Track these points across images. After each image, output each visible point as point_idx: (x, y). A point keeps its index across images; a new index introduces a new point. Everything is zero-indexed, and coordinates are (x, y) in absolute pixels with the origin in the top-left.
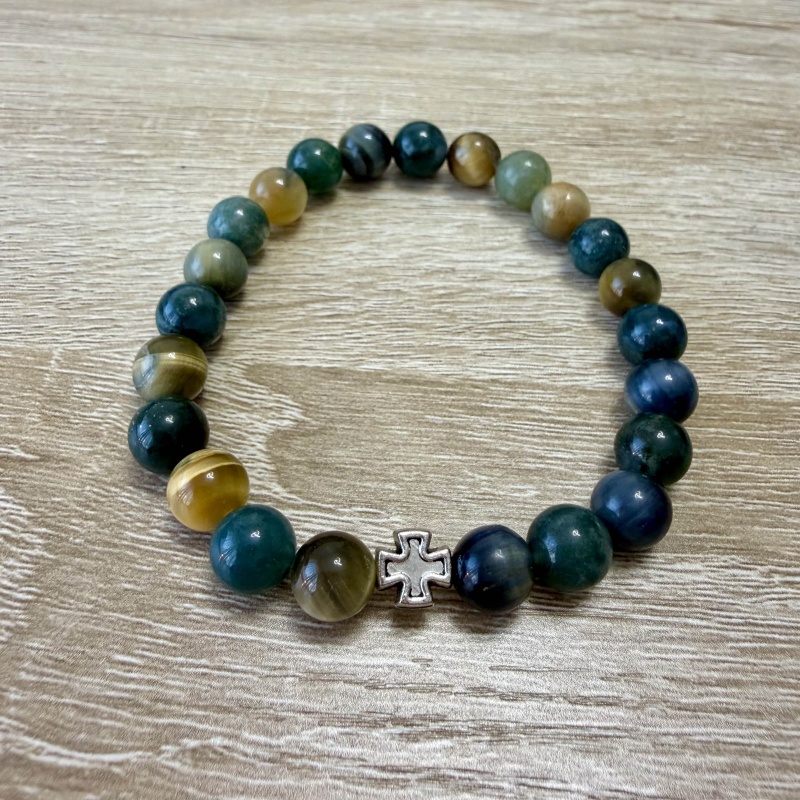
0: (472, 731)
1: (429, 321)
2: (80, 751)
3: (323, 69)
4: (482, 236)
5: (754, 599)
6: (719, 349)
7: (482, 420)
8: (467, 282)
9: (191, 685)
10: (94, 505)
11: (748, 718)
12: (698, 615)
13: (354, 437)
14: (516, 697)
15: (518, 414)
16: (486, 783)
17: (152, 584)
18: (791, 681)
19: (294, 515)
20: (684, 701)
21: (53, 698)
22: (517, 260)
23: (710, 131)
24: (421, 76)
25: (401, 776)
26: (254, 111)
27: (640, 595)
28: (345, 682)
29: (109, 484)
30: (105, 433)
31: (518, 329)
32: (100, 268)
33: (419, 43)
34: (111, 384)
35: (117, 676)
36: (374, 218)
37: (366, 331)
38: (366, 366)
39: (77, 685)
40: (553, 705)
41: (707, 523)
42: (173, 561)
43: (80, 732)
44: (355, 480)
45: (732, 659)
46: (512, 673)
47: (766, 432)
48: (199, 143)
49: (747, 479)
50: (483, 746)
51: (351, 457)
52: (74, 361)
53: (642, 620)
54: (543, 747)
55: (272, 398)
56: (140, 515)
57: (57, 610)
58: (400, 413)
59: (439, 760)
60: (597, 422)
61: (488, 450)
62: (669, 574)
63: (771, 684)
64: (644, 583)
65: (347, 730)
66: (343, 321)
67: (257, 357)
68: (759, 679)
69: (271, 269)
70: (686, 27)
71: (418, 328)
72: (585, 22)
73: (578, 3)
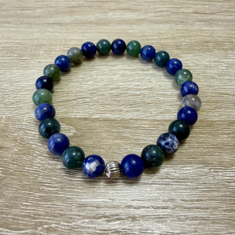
0: (126, 218)
2: (14, 230)
4: (127, 78)
5: (206, 177)
7: (128, 130)
9: (45, 210)
10: (16, 160)
11: (205, 210)
12: (190, 182)
13: (91, 137)
14: (139, 208)
15: (138, 128)
16: (131, 232)
17: (34, 182)
18: (216, 199)
20: (186, 206)
21: (5, 216)
22: (137, 84)
23: (192, 45)
24: (108, 33)
25: (106, 232)
26: (60, 45)
27: (174, 177)
28: (90, 207)
29: (20, 154)
30: (19, 140)
31: (138, 104)
32: (16, 92)
33: (107, 23)
34: (20, 125)
35: (24, 209)
36: (95, 74)
37: (94, 106)
38: (94, 117)
39: (12, 212)
40: (149, 209)
41: (192, 156)
42: (39, 175)
43: (14, 225)
44: (91, 149)
45: (200, 194)
46: (137, 201)
47: (209, 130)
48: (44, 55)
49: (204, 143)
50: (129, 222)
51: (90, 143)
52: (9, 119)
53: (174, 184)
54: (147, 221)
56: (29, 162)
57: (6, 191)
58: (104, 130)
59: (117, 227)
60: (161, 129)
61: (130, 139)
62: (182, 171)
63: (211, 200)
64: (175, 174)
65: (91, 220)
66: (87, 104)
67: (63, 116)
68: (207, 199)
69: (66, 90)
70: (185, 15)
71: (109, 105)
72: (156, 15)
73: (154, 9)
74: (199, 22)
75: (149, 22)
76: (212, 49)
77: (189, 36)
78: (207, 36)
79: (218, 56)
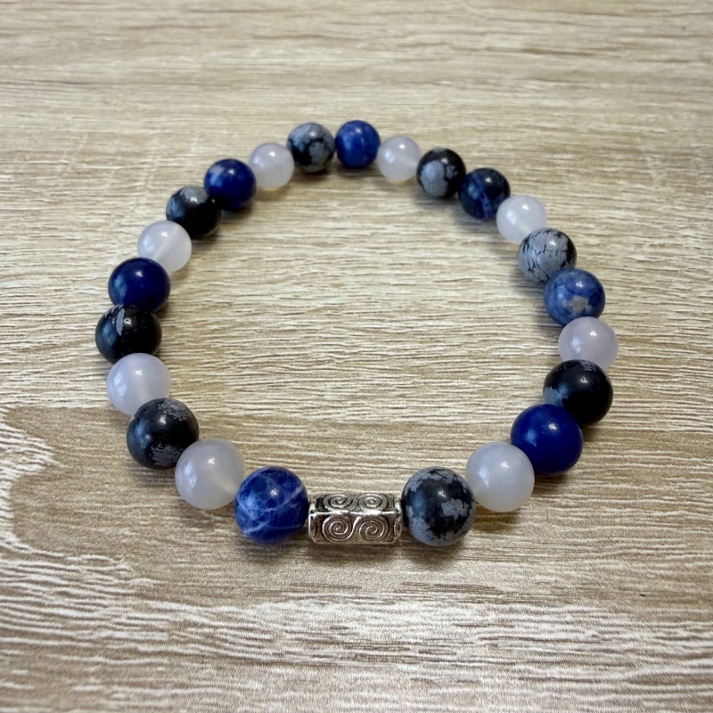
1: (197, 358)
3: (145, 110)
4: (264, 270)
6: (474, 377)
8: (240, 316)
13: (98, 480)
15: (266, 451)
19: (21, 565)
22: (294, 292)
24: (236, 114)
26: (71, 153)
27: (353, 640)
31: (281, 363)
33: (240, 82)
44: (91, 525)
48: (11, 186)
51: (91, 501)
53: (350, 667)
55: (26, 442)
60: (341, 456)
64: (359, 626)
67: (21, 400)
69: (52, 311)
70: (497, 57)
71: (184, 365)
72: (401, 56)
73: (396, 37)
74: (537, 82)
75: (375, 80)
76: (564, 174)
77: (497, 129)
78: (554, 129)
79: (582, 199)
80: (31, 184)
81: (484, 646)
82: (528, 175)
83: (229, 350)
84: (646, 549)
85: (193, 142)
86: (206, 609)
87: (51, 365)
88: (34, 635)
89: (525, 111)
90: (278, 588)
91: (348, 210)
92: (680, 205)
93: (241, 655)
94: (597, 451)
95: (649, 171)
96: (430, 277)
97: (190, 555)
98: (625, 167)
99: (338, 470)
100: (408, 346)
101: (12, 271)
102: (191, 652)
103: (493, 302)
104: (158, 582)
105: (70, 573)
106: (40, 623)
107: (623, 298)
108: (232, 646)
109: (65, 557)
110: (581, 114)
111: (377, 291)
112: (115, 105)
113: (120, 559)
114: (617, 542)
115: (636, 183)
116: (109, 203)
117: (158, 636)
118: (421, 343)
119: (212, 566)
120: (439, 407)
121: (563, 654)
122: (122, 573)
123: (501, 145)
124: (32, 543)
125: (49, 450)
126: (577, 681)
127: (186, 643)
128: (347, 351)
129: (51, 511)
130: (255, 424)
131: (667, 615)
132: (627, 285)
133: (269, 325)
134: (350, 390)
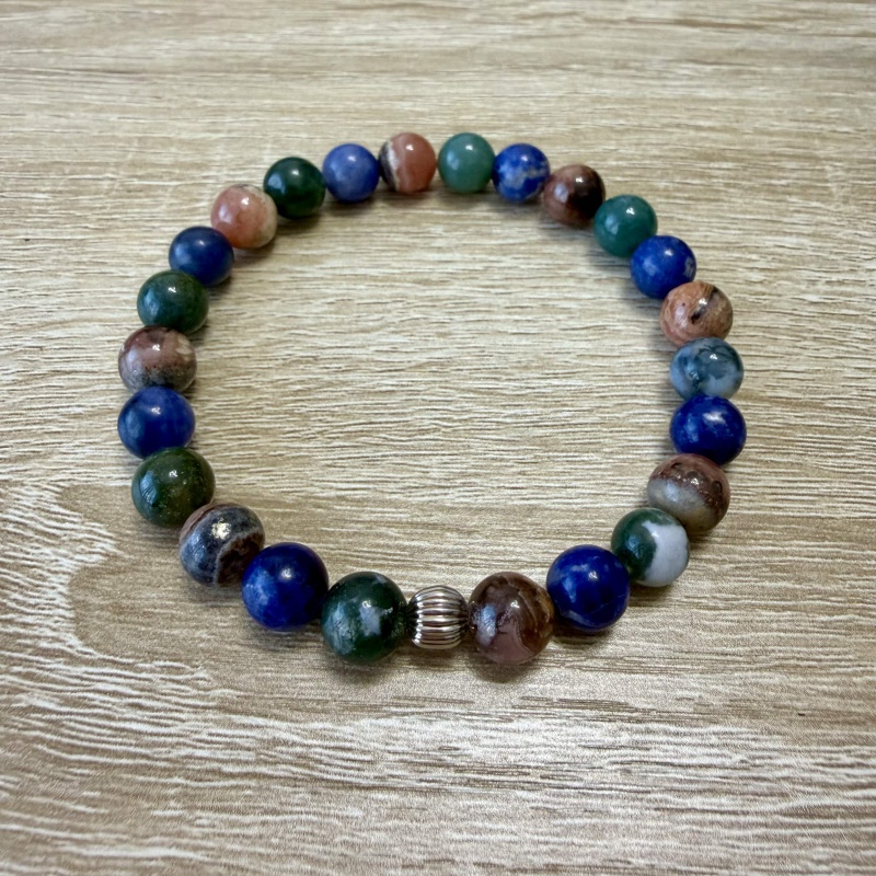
1: (278, 425)
3: (205, 107)
6: (607, 450)
8: (328, 373)
19: (86, 672)
55: (84, 528)
80: (74, 205)
81: (615, 771)
82: (678, 190)
83: (316, 416)
84: (807, 660)
85: (265, 148)
86: (297, 725)
87: (108, 434)
88: (105, 752)
89: (674, 104)
90: (379, 702)
91: (456, 237)
92: (865, 229)
93: (338, 778)
94: (753, 541)
95: (829, 185)
96: (555, 323)
97: (277, 663)
98: (798, 179)
99: (446, 563)
100: (529, 411)
101: (56, 317)
102: (282, 773)
103: (632, 355)
104: (242, 693)
105: (142, 682)
106: (111, 739)
107: (790, 350)
108: (328, 768)
109: (134, 664)
110: (747, 108)
111: (491, 342)
112: (170, 100)
113: (197, 667)
114: (773, 651)
115: (810, 200)
116: (167, 229)
117: (244, 755)
118: (545, 407)
119: (302, 676)
120: (566, 488)
121: (705, 782)
122: (200, 682)
123: (644, 150)
124: (96, 646)
125: (111, 538)
126: (722, 813)
127: (276, 763)
128: (456, 418)
129: (117, 610)
130: (349, 508)
131: (829, 738)
132: (796, 334)
133: (362, 385)
134: (459, 466)
